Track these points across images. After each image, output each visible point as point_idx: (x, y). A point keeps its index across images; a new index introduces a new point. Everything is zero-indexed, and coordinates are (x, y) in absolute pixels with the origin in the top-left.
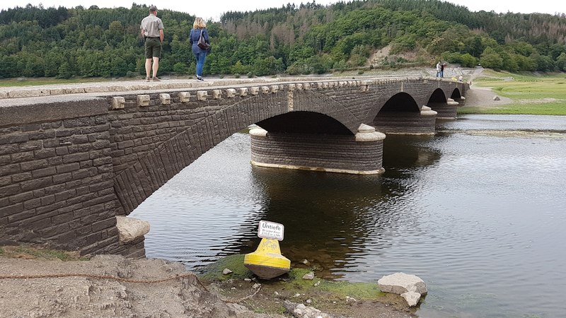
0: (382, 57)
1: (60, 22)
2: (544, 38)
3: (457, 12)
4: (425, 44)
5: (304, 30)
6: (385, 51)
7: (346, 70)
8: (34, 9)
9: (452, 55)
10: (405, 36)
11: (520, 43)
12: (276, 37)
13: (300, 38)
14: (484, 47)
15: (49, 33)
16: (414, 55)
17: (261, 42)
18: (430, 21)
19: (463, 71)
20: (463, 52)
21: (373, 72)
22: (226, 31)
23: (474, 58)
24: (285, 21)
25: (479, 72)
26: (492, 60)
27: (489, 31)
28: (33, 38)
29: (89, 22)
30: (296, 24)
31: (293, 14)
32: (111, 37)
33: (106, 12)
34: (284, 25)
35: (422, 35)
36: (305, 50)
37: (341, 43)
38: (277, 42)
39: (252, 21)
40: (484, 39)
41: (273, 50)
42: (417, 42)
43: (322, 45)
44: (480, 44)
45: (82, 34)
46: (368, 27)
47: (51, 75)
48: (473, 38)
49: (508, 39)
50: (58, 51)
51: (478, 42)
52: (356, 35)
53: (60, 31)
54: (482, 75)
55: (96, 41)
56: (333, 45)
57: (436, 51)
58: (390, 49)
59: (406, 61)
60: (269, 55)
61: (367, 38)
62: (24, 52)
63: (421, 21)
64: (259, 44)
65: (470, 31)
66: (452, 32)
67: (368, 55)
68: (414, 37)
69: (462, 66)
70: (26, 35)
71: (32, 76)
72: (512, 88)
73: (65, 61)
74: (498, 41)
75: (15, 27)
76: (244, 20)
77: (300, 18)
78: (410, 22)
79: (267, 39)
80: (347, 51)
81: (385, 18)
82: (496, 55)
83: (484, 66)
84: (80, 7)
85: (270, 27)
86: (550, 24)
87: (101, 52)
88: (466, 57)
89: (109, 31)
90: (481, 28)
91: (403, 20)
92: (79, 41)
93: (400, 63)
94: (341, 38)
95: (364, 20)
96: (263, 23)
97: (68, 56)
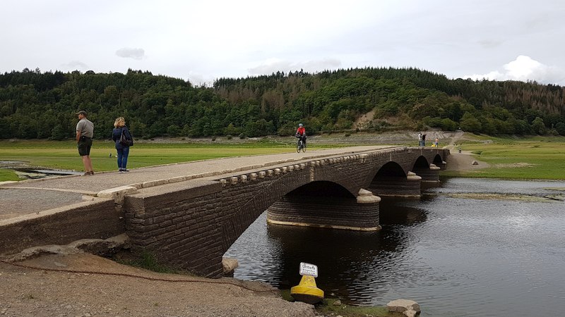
0: (367, 121)
1: (56, 86)
2: (519, 104)
3: (436, 80)
4: (407, 110)
5: (293, 95)
6: (370, 116)
7: (334, 132)
8: (31, 73)
9: (433, 120)
10: (388, 102)
11: (497, 108)
12: (266, 101)
13: (290, 103)
14: (463, 112)
15: (44, 96)
16: (397, 119)
17: (253, 106)
18: (411, 88)
19: (444, 135)
20: (443, 117)
21: (360, 135)
22: (219, 96)
23: (454, 123)
24: (275, 87)
25: (459, 135)
26: (471, 124)
27: (467, 97)
28: (28, 101)
29: (84, 86)
30: (286, 90)
31: (282, 81)
32: (106, 101)
33: (102, 76)
34: (274, 91)
35: (403, 102)
36: (294, 114)
37: (328, 108)
38: (268, 106)
39: (244, 87)
40: (462, 105)
41: (264, 113)
42: (399, 108)
43: (310, 109)
44: (459, 109)
45: (77, 97)
46: (353, 93)
47: (44, 137)
48: (452, 104)
49: (485, 105)
50: (53, 114)
51: (457, 107)
52: (341, 101)
53: (56, 94)
54: (462, 138)
55: (91, 103)
56: (321, 109)
57: (417, 116)
58: (374, 113)
59: (390, 125)
60: (260, 118)
61: (352, 104)
62: (17, 115)
63: (402, 89)
64: (251, 108)
65: (449, 98)
66: (432, 99)
67: (354, 120)
68: (396, 103)
69: (443, 130)
70: (21, 98)
71: (24, 138)
72: (490, 151)
73: (58, 123)
74: (476, 106)
75: (11, 90)
76: (236, 86)
77: (289, 85)
78: (392, 90)
79: (258, 103)
80: (334, 115)
81: (368, 87)
82: (475, 120)
83: (464, 130)
84: (77, 72)
85: (261, 93)
86: (523, 91)
87: (96, 114)
88: (446, 121)
89: (104, 95)
90: (459, 94)
91: (385, 88)
92: (74, 103)
93: (384, 127)
94: (328, 103)
95: (349, 87)
96: (254, 89)
97: (61, 118)
